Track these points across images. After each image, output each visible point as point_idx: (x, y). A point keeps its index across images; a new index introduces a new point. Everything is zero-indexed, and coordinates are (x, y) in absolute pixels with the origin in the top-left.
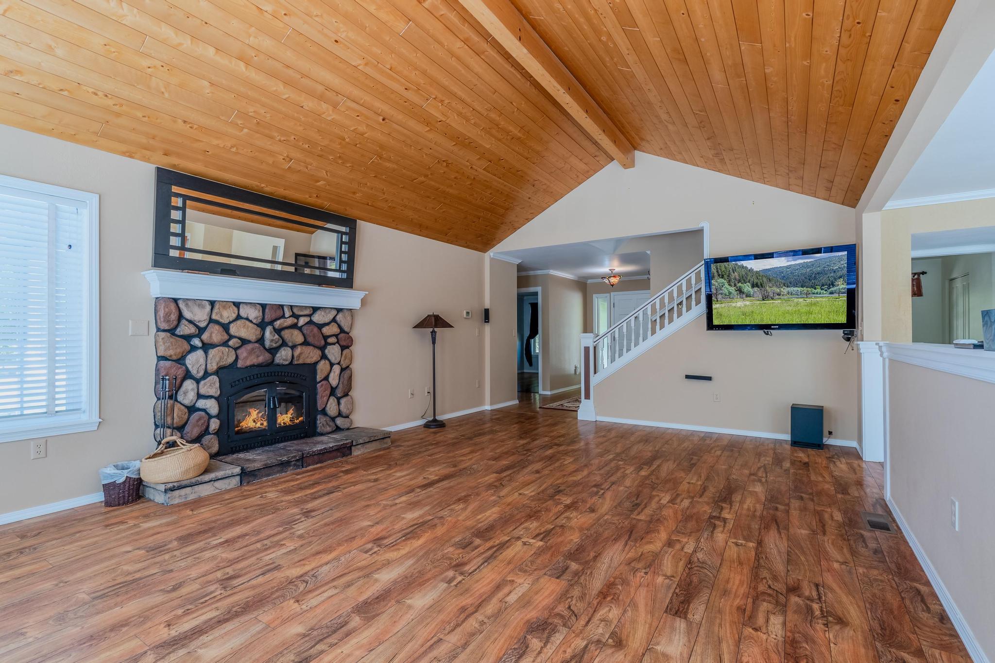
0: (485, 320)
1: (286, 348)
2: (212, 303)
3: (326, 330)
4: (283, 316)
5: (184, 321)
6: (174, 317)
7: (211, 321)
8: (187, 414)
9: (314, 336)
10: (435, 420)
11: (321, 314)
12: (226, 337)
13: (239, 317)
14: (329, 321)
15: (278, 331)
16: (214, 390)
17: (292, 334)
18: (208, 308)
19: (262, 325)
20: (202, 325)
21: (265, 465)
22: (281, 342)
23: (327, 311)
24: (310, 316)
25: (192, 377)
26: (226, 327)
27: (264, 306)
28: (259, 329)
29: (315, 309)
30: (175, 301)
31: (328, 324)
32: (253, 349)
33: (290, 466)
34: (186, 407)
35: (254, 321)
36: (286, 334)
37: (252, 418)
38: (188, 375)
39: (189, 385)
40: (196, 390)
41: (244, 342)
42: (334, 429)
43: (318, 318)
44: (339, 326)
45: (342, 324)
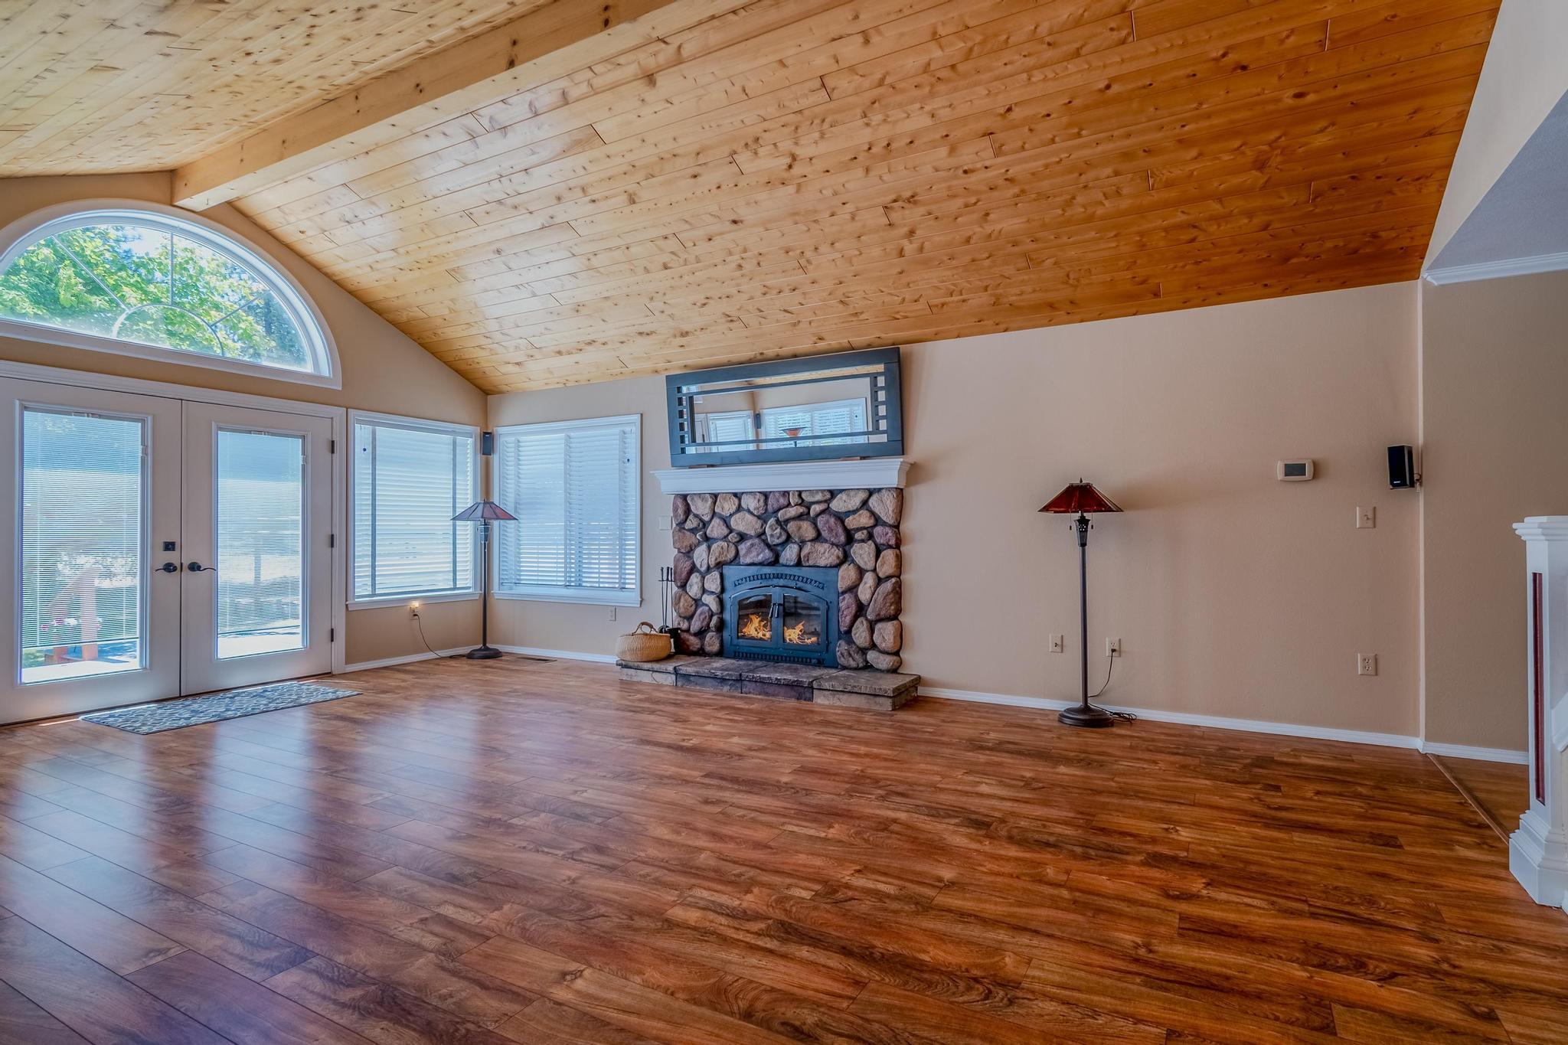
0: (1392, 478)
1: (792, 545)
2: (715, 496)
3: (851, 522)
4: (789, 505)
5: (691, 517)
6: (681, 511)
7: (714, 514)
8: (694, 607)
9: (830, 530)
10: (1086, 709)
11: (841, 498)
12: (726, 531)
13: (739, 509)
14: (855, 508)
15: (782, 524)
16: (715, 586)
17: (800, 528)
18: (710, 501)
19: (763, 518)
20: (706, 518)
21: (697, 672)
22: (784, 537)
23: (852, 493)
24: (828, 501)
25: (698, 571)
26: (726, 522)
27: (766, 495)
28: (760, 522)
29: (833, 494)
30: (684, 497)
31: (855, 512)
32: (752, 545)
33: (726, 684)
34: (694, 600)
35: (755, 513)
36: (791, 527)
37: (754, 626)
38: (693, 569)
39: (695, 579)
40: (700, 584)
41: (742, 537)
42: (861, 665)
43: (837, 505)
44: (873, 514)
45: (877, 510)
